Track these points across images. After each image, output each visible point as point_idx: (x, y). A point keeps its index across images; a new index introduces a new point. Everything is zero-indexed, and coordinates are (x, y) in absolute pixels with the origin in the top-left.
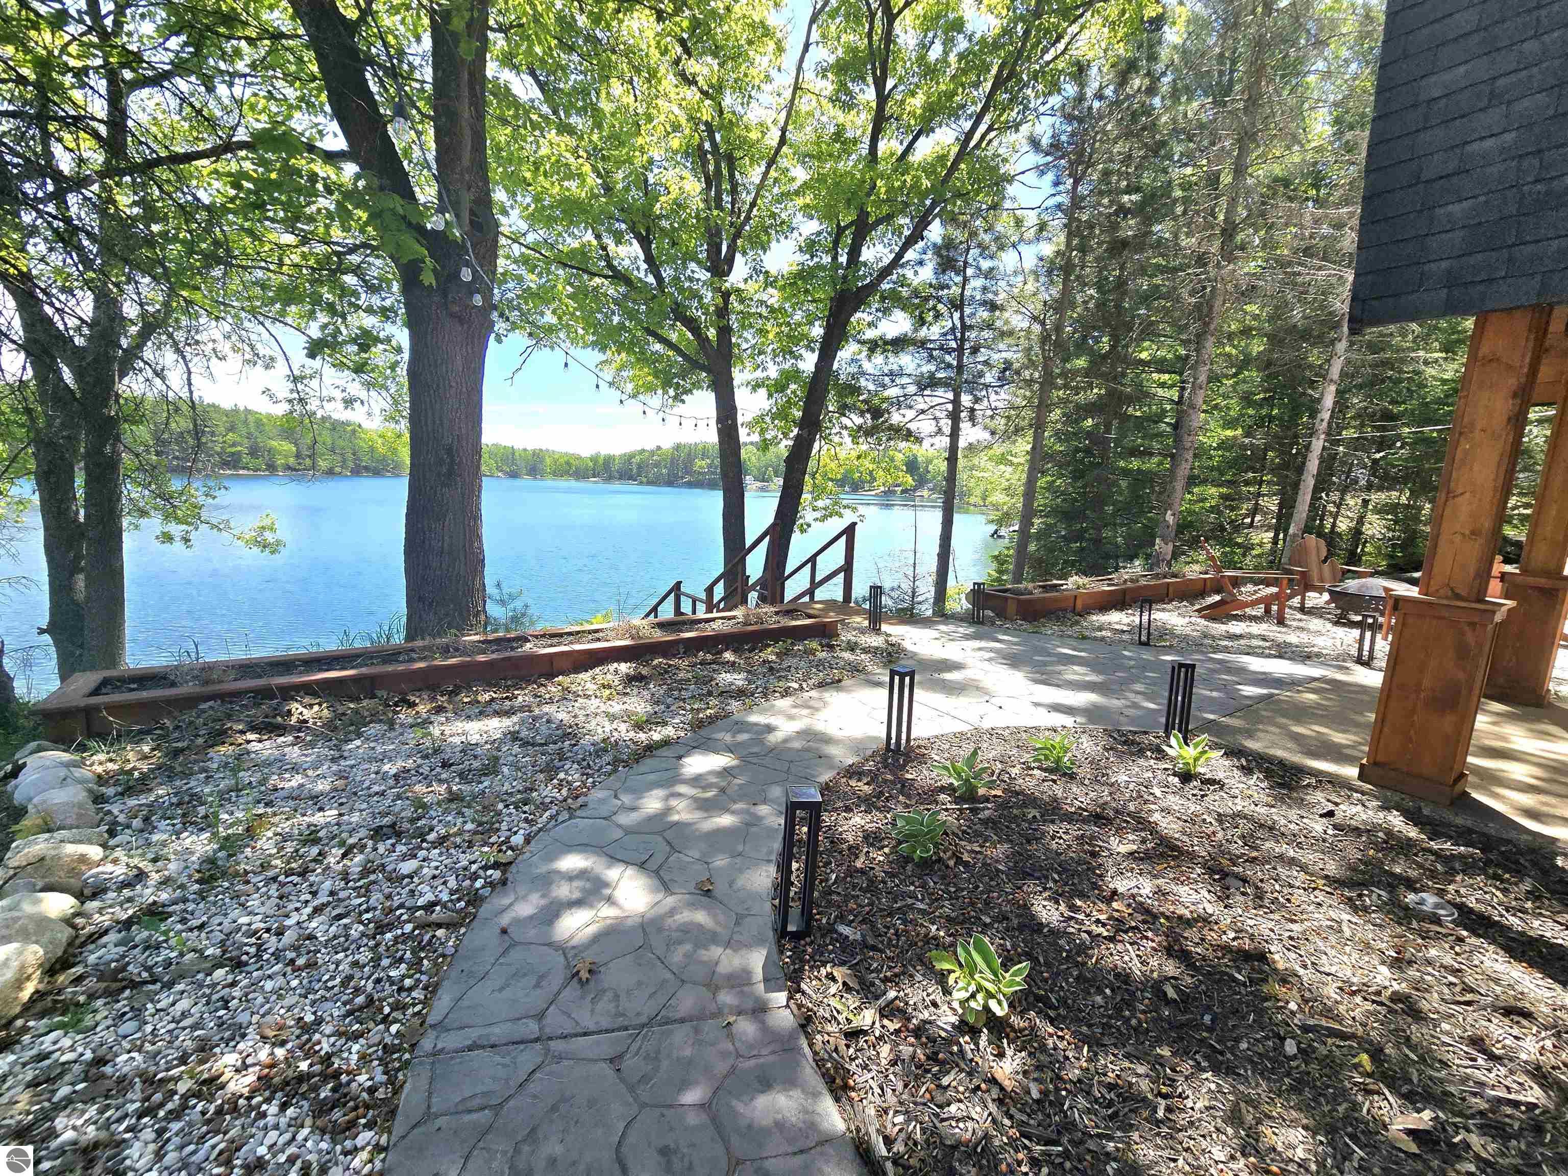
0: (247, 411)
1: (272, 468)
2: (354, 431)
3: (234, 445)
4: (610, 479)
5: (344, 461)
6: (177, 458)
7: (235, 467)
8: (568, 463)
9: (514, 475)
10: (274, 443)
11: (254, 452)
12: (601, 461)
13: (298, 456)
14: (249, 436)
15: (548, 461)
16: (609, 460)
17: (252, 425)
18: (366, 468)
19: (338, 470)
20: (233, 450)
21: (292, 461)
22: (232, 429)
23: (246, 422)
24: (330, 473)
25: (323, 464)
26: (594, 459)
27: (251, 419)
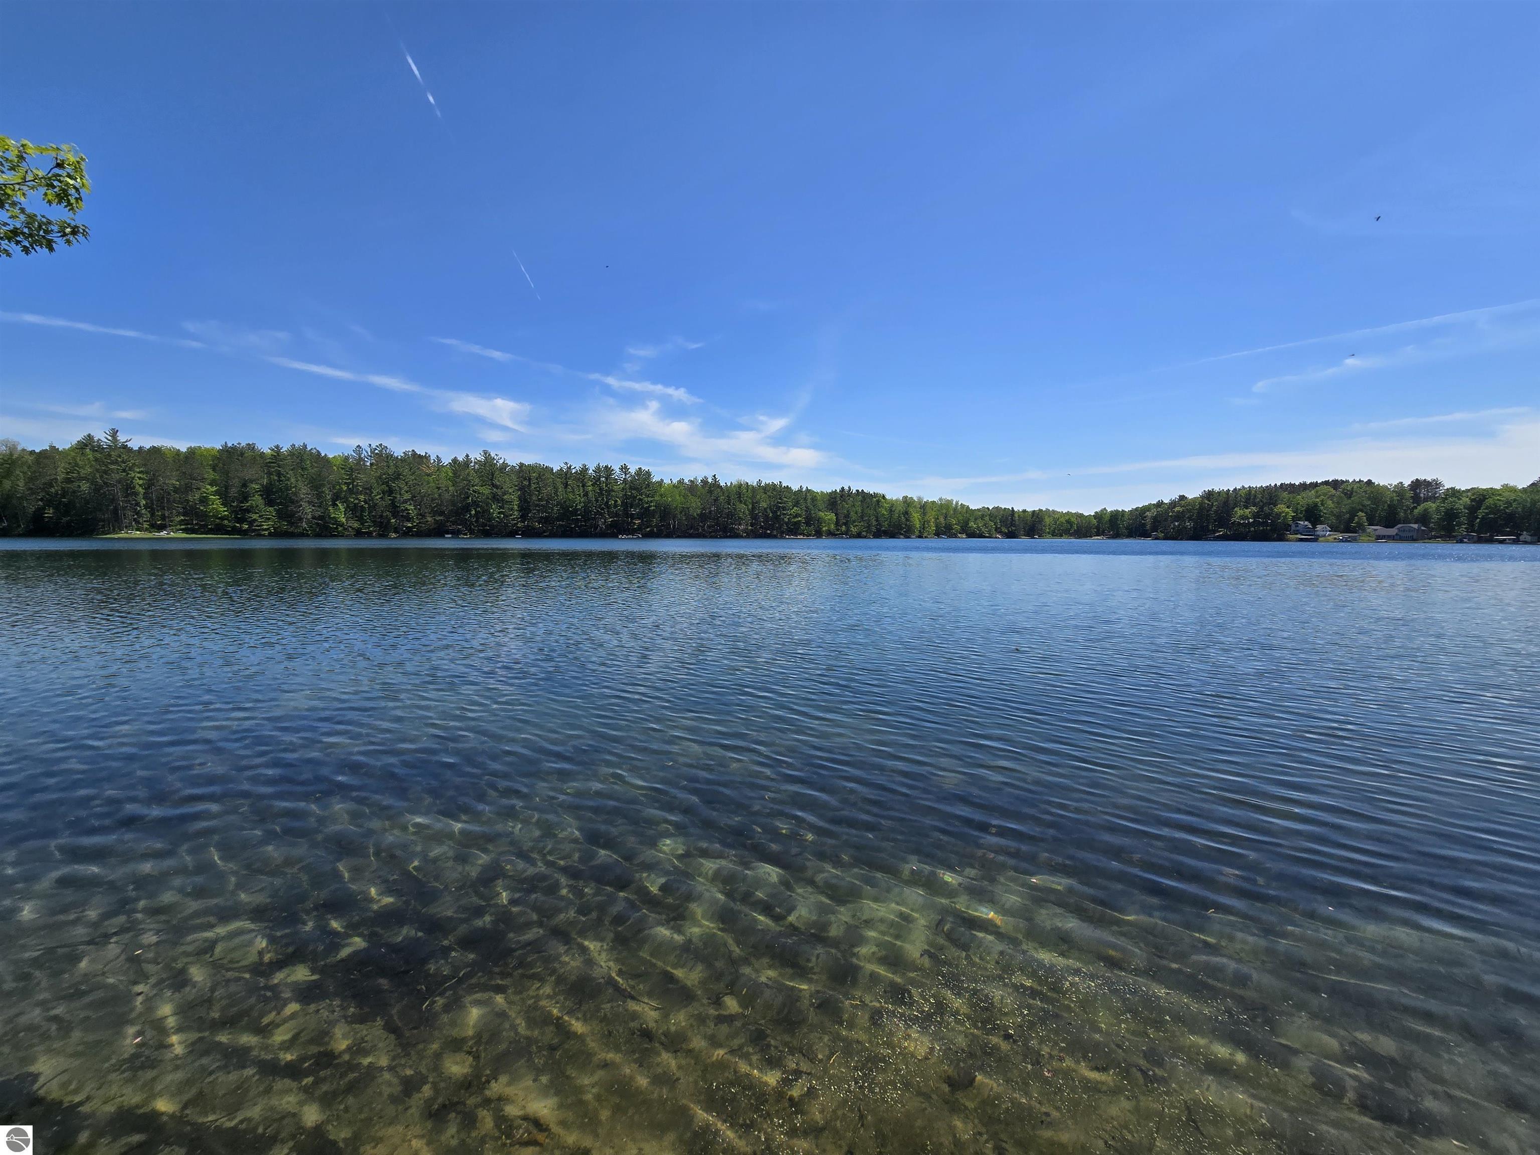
0: (808, 490)
1: (819, 533)
2: (878, 501)
3: (796, 516)
4: (1117, 536)
5: (869, 526)
6: (762, 527)
7: (796, 534)
8: (1068, 522)
9: (1011, 535)
10: (822, 514)
11: (808, 522)
12: (1107, 518)
13: (837, 523)
14: (808, 509)
15: (1047, 520)
16: (1116, 516)
17: (809, 501)
18: (885, 531)
19: (864, 533)
20: (797, 519)
21: (832, 526)
22: (796, 504)
23: (805, 499)
24: (859, 536)
25: (854, 530)
26: (1098, 516)
27: (809, 497)
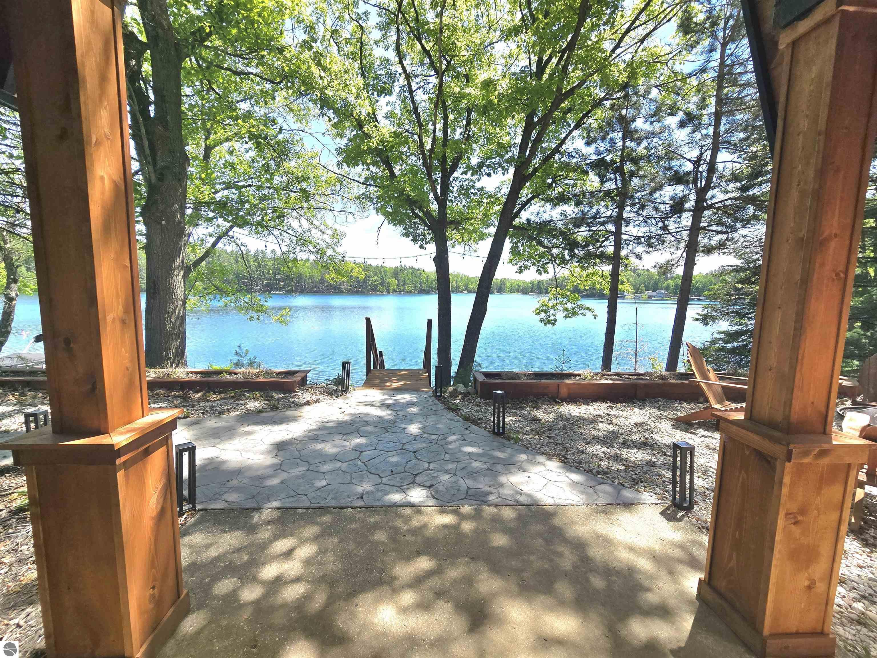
1: (388, 291)
2: (421, 273)
3: (375, 281)
4: (540, 293)
5: (416, 287)
6: (356, 287)
7: (375, 291)
8: (518, 285)
10: (389, 280)
11: (382, 285)
12: (536, 285)
13: (398, 285)
14: (382, 277)
15: (508, 284)
17: (383, 272)
18: (424, 290)
19: (413, 291)
21: (396, 287)
22: (376, 274)
23: (381, 272)
24: (410, 292)
25: (407, 289)
27: (383, 270)
